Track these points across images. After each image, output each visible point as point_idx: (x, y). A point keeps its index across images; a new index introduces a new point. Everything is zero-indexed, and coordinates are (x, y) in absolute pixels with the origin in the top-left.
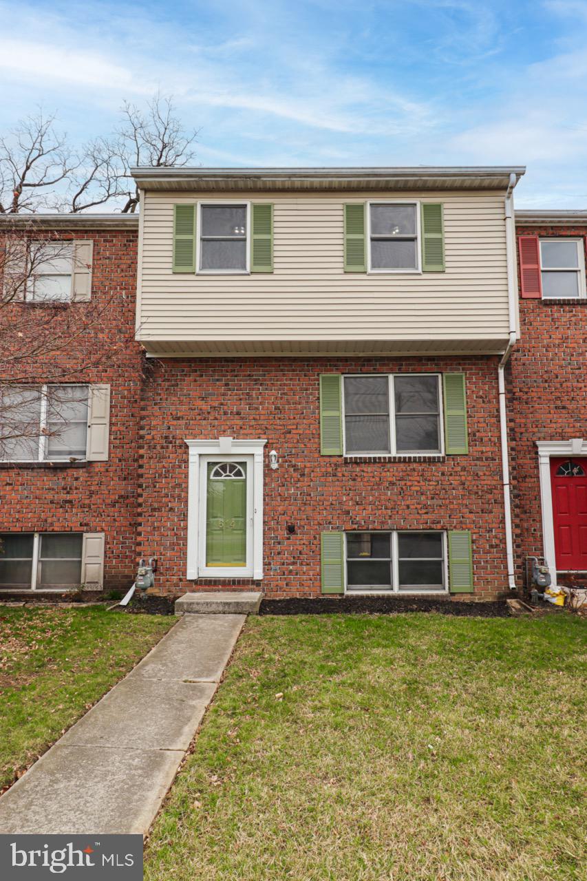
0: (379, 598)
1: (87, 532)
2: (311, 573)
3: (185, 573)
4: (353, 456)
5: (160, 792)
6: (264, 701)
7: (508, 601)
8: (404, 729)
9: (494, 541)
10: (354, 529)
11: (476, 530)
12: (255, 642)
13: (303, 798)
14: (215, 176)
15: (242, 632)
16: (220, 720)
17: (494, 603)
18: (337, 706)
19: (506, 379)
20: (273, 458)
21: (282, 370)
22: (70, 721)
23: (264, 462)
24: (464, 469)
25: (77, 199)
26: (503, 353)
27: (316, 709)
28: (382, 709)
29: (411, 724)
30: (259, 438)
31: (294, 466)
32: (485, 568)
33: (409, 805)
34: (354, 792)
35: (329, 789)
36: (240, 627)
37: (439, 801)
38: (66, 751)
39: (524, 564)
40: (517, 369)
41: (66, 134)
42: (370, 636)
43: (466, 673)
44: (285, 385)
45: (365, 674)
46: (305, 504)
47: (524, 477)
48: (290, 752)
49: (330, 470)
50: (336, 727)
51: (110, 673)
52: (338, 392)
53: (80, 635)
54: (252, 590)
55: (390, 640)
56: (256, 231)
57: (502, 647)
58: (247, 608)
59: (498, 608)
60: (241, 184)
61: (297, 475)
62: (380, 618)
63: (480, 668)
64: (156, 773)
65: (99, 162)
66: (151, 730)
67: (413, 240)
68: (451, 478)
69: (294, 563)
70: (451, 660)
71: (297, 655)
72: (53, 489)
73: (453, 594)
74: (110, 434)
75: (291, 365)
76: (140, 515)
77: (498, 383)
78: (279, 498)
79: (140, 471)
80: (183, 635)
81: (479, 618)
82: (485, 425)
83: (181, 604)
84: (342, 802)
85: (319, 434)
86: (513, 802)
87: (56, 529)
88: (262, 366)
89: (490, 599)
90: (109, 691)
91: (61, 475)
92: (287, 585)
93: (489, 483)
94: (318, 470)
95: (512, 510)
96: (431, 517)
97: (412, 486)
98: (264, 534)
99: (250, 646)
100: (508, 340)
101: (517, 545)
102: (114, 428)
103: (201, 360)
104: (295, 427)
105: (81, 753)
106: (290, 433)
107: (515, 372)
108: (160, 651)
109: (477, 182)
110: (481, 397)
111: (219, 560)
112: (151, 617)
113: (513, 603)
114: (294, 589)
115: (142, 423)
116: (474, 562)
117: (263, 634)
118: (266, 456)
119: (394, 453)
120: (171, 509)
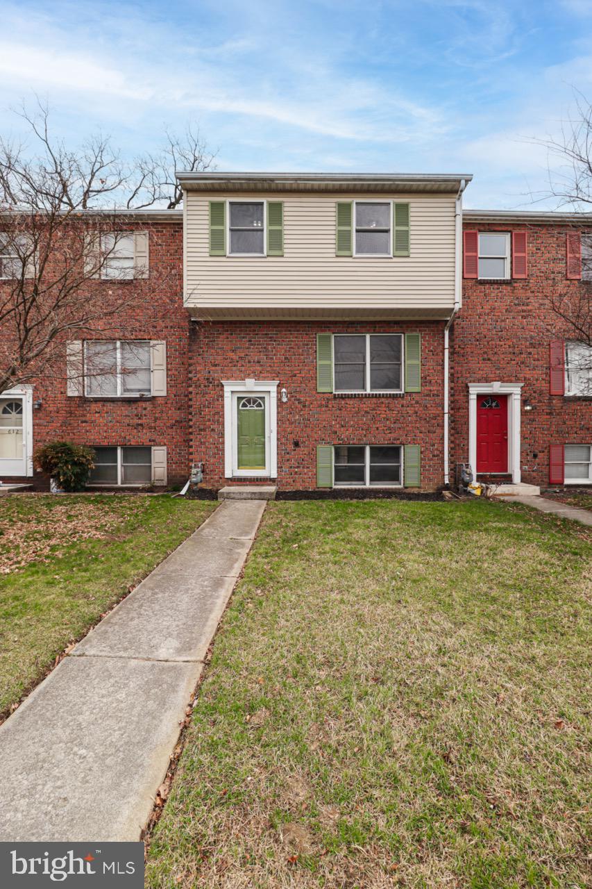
0: (356, 490)
1: (154, 446)
2: (310, 473)
3: (223, 474)
4: (340, 393)
5: (224, 599)
6: (286, 550)
7: (443, 492)
8: (380, 564)
9: (436, 453)
10: (340, 444)
11: (423, 445)
12: (275, 516)
13: (319, 600)
14: (239, 179)
15: (265, 510)
16: (258, 560)
17: (433, 494)
18: (334, 552)
19: (449, 338)
20: (284, 394)
21: (290, 331)
22: (159, 560)
23: (277, 397)
24: (417, 403)
25: (131, 202)
26: (449, 319)
27: (320, 553)
28: (365, 553)
29: (384, 561)
30: (274, 380)
31: (299, 400)
32: (429, 470)
33: (388, 604)
34: (352, 598)
35: (335, 596)
36: (263, 508)
37: (407, 602)
38: (160, 577)
39: (455, 468)
40: (458, 331)
41: (120, 149)
42: (352, 512)
43: (418, 533)
44: (292, 341)
45: (351, 533)
46: (306, 426)
47: (459, 409)
48: (307, 576)
49: (324, 403)
50: (335, 563)
51: (180, 533)
52: (330, 346)
53: (156, 512)
54: (269, 485)
55: (365, 514)
56: (271, 222)
57: (441, 518)
58: (267, 496)
59: (437, 496)
60: (259, 186)
61: (300, 406)
62: (357, 502)
63: (428, 530)
64: (220, 589)
65: (146, 172)
66: (213, 566)
67: (387, 231)
68: (408, 409)
69: (298, 467)
70: (408, 526)
71: (304, 523)
72: (129, 416)
73: (406, 488)
74: (167, 377)
75: (296, 327)
76: (191, 433)
77: (444, 341)
78: (288, 422)
79: (190, 403)
80: (225, 512)
81: (424, 502)
82: (433, 371)
83: (223, 493)
84: (344, 603)
85: (316, 377)
86: (454, 603)
87: (132, 443)
88: (275, 327)
89: (431, 491)
90: (181, 543)
91: (134, 406)
92: (294, 481)
93: (434, 412)
94: (315, 402)
95: (449, 431)
96: (393, 435)
97: (380, 414)
98: (278, 447)
99: (272, 518)
100: (453, 309)
101: (451, 455)
102: (170, 373)
103: (231, 322)
104: (299, 372)
105: (169, 578)
106: (295, 376)
107: (456, 333)
108: (212, 522)
109: (436, 186)
110: (431, 351)
111: (247, 465)
112: (202, 502)
113: (447, 493)
114: (298, 484)
115: (191, 368)
116: (421, 466)
117: (280, 512)
118: (279, 393)
119: (368, 391)
120: (213, 430)
